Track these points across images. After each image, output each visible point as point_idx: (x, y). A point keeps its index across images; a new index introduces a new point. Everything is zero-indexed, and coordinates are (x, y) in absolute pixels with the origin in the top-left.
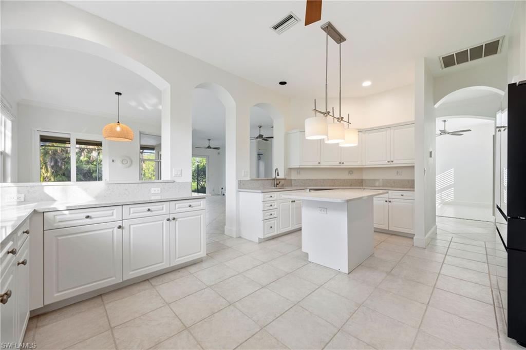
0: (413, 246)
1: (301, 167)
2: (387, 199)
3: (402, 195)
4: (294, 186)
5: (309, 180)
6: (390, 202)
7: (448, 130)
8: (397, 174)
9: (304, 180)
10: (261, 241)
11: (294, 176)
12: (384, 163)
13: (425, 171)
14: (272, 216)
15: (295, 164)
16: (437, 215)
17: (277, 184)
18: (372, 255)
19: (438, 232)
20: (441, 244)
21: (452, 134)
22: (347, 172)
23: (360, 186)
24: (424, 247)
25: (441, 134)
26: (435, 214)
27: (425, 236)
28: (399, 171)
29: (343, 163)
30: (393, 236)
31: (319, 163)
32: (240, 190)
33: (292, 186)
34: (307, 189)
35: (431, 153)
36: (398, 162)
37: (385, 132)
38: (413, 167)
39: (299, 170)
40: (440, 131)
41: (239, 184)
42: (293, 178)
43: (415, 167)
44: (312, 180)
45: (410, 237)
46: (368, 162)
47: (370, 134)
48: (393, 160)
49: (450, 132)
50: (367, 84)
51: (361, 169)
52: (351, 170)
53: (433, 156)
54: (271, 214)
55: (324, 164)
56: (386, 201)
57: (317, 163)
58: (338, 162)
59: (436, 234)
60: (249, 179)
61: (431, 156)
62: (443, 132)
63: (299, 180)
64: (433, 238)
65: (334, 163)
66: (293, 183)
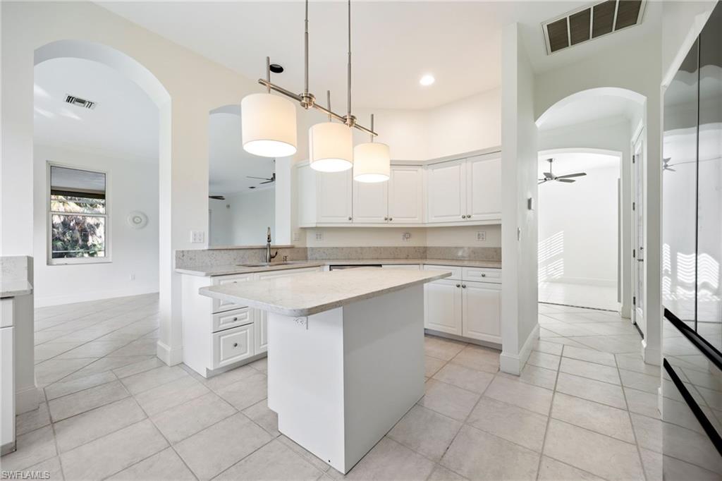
0: (499, 370)
1: (319, 225)
2: (459, 283)
3: (483, 276)
4: (312, 259)
5: (337, 248)
6: (464, 287)
7: (555, 174)
8: (479, 238)
9: (328, 249)
10: (212, 375)
11: (311, 242)
12: (456, 220)
13: (519, 232)
14: (237, 323)
15: (310, 220)
16: (539, 300)
17: (272, 257)
18: (418, 404)
19: (541, 335)
20: (546, 361)
21: (561, 181)
22: (401, 236)
23: (421, 258)
24: (518, 374)
25: (545, 179)
26: (537, 299)
27: (519, 352)
28: (481, 233)
29: (391, 220)
30: (470, 349)
31: (350, 219)
32: (178, 270)
33: (306, 259)
34: (324, 265)
35: (530, 201)
36: (478, 218)
37: (458, 166)
38: (499, 226)
39: (319, 231)
40: (545, 174)
41: (177, 258)
42: (309, 245)
43: (502, 226)
44: (342, 248)
45: (497, 349)
46: (433, 218)
47: (435, 171)
48: (469, 214)
49: (558, 176)
50: (427, 80)
51: (423, 230)
52: (407, 232)
53: (532, 207)
54: (236, 319)
55: (359, 221)
56: (458, 286)
57: (346, 219)
58: (383, 218)
59: (539, 339)
60: (206, 247)
61: (529, 207)
62: (549, 176)
63: (321, 248)
64: (534, 350)
65: (377, 221)
66: (309, 253)
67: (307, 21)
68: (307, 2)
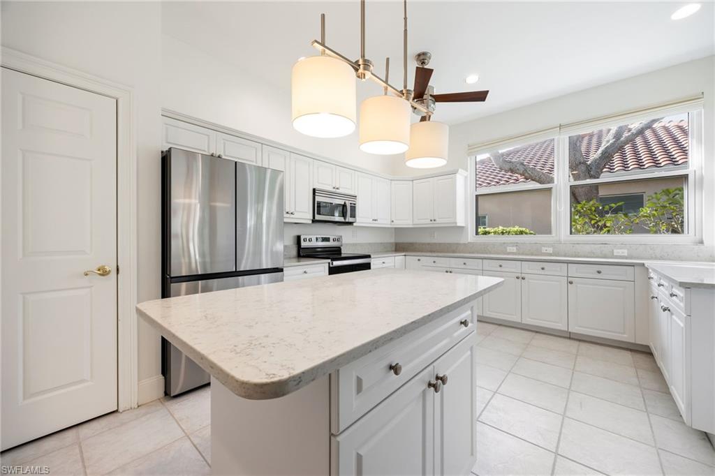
67: (405, 19)
68: (405, 2)
